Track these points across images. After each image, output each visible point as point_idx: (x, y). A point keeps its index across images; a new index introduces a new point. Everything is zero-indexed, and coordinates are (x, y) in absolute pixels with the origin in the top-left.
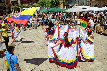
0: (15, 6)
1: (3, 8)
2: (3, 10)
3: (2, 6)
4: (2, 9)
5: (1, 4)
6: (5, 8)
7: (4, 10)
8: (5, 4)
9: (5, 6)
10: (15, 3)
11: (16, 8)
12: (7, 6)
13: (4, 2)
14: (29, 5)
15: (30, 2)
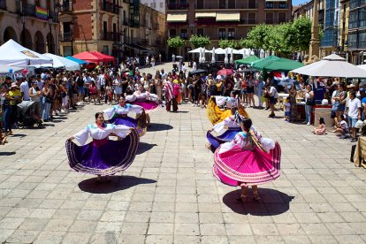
0: (177, 40)
1: (138, 43)
3: (135, 36)
5: (132, 31)
6: (145, 42)
7: (140, 48)
8: (147, 30)
9: (147, 38)
10: (178, 30)
11: (180, 44)
12: (151, 39)
13: (144, 25)
14: (224, 39)
15: (227, 29)
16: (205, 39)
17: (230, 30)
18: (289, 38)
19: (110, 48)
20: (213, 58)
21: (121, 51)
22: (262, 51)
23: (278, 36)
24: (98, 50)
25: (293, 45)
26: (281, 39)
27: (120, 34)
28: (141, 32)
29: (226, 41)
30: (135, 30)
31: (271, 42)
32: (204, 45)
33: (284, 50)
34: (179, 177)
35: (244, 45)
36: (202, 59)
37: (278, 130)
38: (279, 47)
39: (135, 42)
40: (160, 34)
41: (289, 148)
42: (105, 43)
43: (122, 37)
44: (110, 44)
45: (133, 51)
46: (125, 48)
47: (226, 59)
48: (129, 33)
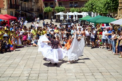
0: (48, 8)
1: (28, 10)
2: (27, 13)
3: (27, 6)
4: (26, 11)
5: (25, 4)
6: (32, 10)
7: (29, 13)
8: (33, 3)
9: (33, 7)
10: (49, 3)
11: (50, 11)
12: (35, 8)
13: (31, 1)
14: (72, 7)
15: (74, 2)
16: (63, 8)
17: (75, 3)
18: (106, 6)
19: (14, 13)
20: (67, 17)
21: (20, 14)
22: (93, 13)
23: (100, 5)
24: (8, 14)
25: (109, 9)
26: (103, 6)
27: (19, 6)
28: (30, 4)
29: (73, 8)
30: (26, 3)
31: (97, 8)
32: (62, 11)
33: (104, 12)
34: (58, 77)
35: (83, 10)
36: (62, 18)
37: (105, 53)
38: (101, 11)
39: (27, 10)
40: (39, 5)
41: (112, 62)
42: (11, 10)
43: (20, 7)
44: (14, 11)
45: (26, 14)
46: (22, 13)
47: (74, 18)
48: (23, 5)
